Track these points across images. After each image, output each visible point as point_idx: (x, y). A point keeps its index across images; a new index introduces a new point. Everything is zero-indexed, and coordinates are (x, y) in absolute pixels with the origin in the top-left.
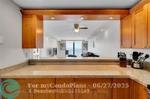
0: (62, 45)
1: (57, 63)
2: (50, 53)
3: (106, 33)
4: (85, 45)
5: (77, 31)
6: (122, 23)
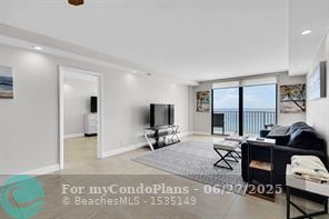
0: (202, 96)
4: (293, 92)
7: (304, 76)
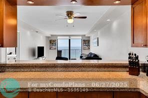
0: (52, 42)
1: (37, 69)
2: (34, 55)
3: (115, 25)
4: (86, 42)
5: (70, 21)
6: (133, 9)
7: (89, 37)
